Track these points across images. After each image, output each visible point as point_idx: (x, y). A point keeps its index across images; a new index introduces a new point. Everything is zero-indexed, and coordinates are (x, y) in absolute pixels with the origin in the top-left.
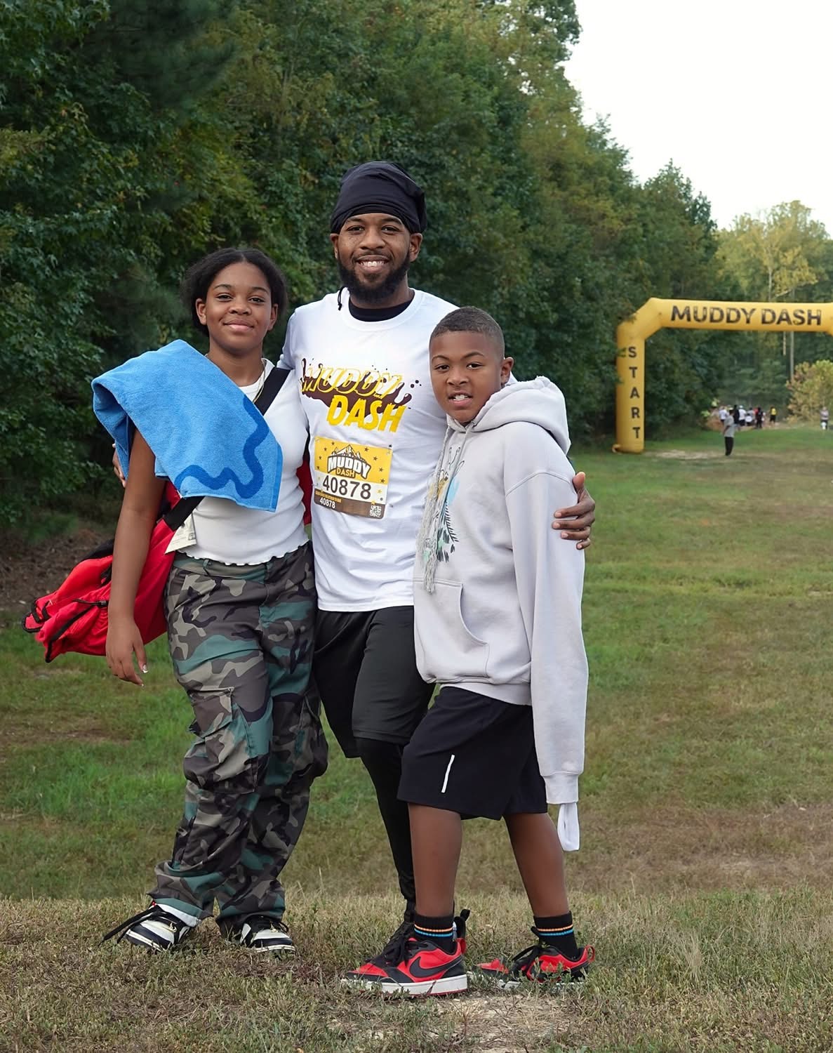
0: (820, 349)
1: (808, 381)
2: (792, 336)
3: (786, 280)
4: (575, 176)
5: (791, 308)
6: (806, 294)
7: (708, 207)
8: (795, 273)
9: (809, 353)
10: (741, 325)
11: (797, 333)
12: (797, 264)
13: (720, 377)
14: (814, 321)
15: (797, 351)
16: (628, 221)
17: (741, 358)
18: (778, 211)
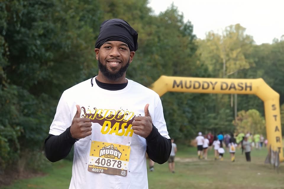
0: (251, 103)
1: (245, 121)
2: (236, 96)
3: (233, 66)
4: (121, 10)
5: (236, 82)
6: (243, 74)
7: (192, 27)
8: (238, 62)
9: (245, 105)
10: (210, 90)
11: (239, 95)
12: (239, 58)
13: (198, 118)
14: (248, 89)
15: (239, 104)
16: (150, 34)
17: (208, 108)
18: (229, 29)
